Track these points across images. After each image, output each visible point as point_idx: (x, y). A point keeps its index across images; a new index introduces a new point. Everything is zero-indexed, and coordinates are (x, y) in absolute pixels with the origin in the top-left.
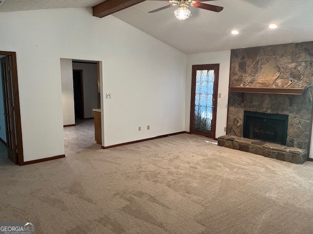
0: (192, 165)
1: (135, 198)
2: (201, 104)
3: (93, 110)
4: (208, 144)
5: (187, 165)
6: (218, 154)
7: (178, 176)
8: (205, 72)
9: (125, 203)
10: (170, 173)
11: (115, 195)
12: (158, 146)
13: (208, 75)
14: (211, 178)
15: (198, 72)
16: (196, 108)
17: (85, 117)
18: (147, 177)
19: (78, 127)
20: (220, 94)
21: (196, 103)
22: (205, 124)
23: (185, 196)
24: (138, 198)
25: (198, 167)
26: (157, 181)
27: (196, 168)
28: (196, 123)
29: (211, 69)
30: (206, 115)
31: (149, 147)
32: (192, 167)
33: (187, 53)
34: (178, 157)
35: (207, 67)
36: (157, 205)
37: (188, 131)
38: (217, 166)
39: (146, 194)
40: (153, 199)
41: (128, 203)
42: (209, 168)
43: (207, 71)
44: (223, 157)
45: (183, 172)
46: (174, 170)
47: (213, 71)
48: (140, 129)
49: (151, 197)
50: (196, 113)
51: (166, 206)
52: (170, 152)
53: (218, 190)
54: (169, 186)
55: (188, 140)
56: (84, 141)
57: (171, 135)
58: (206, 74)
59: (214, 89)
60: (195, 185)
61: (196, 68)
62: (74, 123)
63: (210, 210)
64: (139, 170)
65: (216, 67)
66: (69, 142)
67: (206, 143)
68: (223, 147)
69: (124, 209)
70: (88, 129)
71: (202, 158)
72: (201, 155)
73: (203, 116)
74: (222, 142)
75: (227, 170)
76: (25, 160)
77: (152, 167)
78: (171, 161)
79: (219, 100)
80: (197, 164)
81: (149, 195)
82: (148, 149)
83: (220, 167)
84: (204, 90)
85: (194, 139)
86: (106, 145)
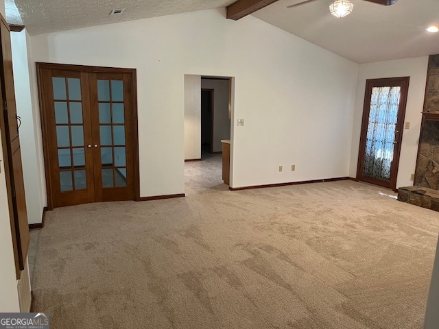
0: (349, 222)
1: (262, 252)
2: (377, 138)
3: (222, 141)
4: (382, 197)
5: (341, 222)
6: (394, 211)
7: (325, 234)
8: (386, 89)
9: (247, 256)
10: (314, 229)
11: (237, 245)
12: (304, 193)
13: (390, 95)
14: (374, 242)
15: (375, 90)
16: (369, 144)
17: (214, 151)
18: (281, 230)
19: (204, 162)
20: (408, 124)
21: (369, 135)
22: (381, 168)
23: (329, 259)
24: (265, 253)
25: (358, 226)
26: (294, 236)
27: (354, 227)
28: (367, 165)
29: (396, 86)
30: (384, 154)
31: (291, 195)
32: (348, 225)
33: (359, 61)
34: (331, 210)
35: (390, 82)
36: (288, 263)
37: (354, 177)
38: (388, 228)
39: (276, 249)
40: (284, 256)
41: (251, 257)
42: (375, 229)
43: (388, 88)
44: (402, 217)
45: (333, 229)
46: (321, 226)
47: (399, 88)
48: (281, 169)
49: (282, 254)
50: (368, 150)
51: (299, 267)
52: (319, 203)
53: (379, 259)
54: (309, 243)
55: (350, 189)
56: (209, 179)
57: (326, 180)
58: (387, 93)
59: (398, 116)
60: (347, 247)
61: (371, 84)
62: (200, 158)
63: (360, 281)
64: (272, 221)
65: (403, 83)
66: (191, 180)
67: (380, 195)
68: (405, 203)
69: (245, 262)
70: (216, 166)
71: (367, 214)
72: (366, 210)
73: (379, 154)
74: (404, 196)
75: (403, 234)
76: (142, 195)
77: (290, 219)
78: (319, 213)
79: (405, 131)
80: (356, 222)
81: (280, 251)
82: (290, 196)
83: (393, 229)
84: (382, 116)
85: (361, 188)
86: (234, 187)
